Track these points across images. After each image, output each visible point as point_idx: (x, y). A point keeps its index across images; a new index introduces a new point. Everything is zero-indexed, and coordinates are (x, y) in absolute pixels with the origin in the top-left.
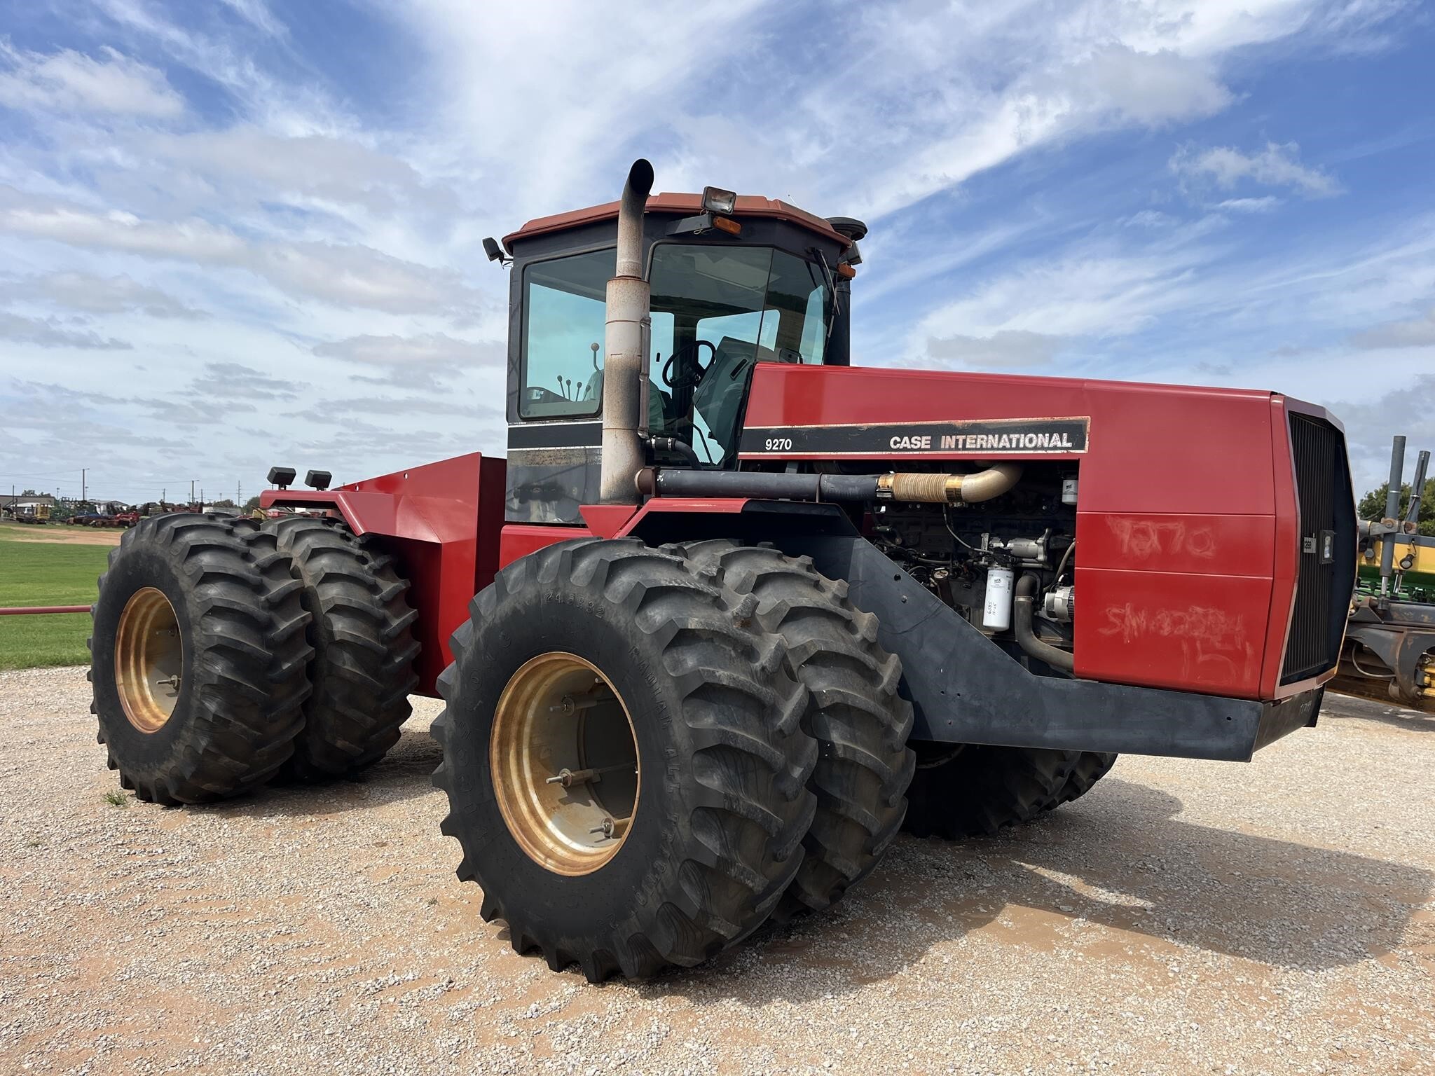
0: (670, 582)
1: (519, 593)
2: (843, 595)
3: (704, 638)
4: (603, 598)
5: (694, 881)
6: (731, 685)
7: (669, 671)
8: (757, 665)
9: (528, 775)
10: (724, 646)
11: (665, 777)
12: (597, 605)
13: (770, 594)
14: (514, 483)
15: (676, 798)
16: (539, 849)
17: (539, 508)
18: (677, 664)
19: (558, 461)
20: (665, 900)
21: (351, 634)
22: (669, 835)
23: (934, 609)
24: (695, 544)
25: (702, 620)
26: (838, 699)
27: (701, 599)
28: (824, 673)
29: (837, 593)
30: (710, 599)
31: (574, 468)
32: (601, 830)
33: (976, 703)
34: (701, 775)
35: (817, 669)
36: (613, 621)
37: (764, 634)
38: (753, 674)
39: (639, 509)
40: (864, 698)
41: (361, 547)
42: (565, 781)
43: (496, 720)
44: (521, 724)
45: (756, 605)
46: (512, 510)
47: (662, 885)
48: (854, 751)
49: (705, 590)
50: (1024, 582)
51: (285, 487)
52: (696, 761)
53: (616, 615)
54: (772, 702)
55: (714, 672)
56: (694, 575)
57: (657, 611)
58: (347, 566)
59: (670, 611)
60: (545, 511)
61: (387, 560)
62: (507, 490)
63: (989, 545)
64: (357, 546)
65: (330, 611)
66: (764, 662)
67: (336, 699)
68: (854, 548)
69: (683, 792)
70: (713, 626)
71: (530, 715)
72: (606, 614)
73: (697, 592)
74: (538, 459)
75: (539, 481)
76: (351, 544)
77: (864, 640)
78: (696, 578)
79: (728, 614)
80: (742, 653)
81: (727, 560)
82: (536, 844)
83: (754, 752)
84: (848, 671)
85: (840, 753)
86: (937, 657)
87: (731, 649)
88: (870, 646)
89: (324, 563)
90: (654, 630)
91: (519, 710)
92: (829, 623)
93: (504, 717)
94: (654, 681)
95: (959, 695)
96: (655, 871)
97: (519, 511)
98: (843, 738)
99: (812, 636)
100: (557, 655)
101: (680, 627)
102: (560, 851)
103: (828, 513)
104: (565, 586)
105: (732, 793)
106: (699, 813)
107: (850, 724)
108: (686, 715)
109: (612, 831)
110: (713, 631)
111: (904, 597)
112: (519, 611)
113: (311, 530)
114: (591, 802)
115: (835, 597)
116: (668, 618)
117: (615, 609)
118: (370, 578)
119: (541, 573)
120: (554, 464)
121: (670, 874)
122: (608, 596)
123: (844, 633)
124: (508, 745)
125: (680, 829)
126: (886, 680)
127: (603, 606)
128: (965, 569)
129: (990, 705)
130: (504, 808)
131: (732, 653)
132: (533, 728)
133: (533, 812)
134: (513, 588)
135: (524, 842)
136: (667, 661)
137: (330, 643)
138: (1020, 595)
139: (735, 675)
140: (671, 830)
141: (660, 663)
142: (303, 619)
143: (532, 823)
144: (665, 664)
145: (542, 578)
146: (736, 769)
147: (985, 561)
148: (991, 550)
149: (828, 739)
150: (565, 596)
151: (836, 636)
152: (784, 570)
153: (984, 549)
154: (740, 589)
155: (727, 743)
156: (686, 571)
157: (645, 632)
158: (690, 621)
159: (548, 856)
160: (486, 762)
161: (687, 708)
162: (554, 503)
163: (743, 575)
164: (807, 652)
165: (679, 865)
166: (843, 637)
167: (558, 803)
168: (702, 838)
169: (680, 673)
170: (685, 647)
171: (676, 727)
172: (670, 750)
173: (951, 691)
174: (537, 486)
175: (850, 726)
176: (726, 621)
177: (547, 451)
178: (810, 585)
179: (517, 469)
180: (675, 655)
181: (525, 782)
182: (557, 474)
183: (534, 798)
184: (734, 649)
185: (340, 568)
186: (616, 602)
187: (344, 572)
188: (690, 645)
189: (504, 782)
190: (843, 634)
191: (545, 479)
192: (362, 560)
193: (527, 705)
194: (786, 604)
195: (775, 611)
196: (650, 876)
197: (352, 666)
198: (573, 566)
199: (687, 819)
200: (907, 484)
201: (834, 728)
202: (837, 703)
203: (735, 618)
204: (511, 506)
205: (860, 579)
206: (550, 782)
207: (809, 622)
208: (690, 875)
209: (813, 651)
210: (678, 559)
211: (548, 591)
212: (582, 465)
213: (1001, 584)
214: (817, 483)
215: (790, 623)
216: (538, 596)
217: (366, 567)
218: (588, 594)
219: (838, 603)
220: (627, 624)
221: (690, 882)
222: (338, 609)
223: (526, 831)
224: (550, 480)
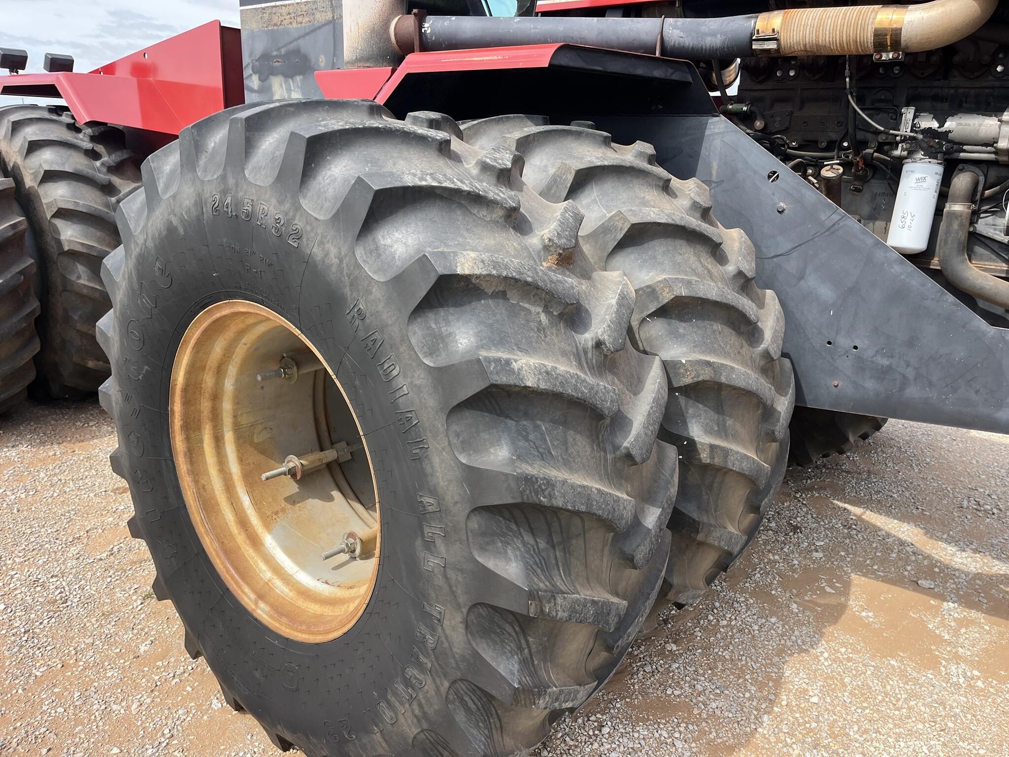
0: (421, 179)
1: (174, 197)
2: (705, 202)
3: (490, 291)
4: (298, 207)
5: (473, 706)
6: (543, 386)
7: (421, 356)
8: (587, 338)
9: (235, 468)
10: (527, 306)
11: (419, 543)
12: (289, 222)
13: (595, 201)
14: (251, 54)
15: (439, 581)
16: (248, 584)
17: (281, 86)
18: (438, 341)
19: (300, 19)
20: (425, 726)
21: (82, 244)
22: (428, 636)
23: (828, 224)
24: (475, 122)
25: (485, 256)
26: (706, 375)
27: (483, 212)
28: (681, 331)
29: (698, 199)
30: (499, 213)
31: (319, 28)
32: (342, 551)
33: (885, 362)
34: (483, 549)
35: (669, 324)
36: (317, 252)
37: (596, 275)
38: (579, 356)
39: (393, 71)
40: (743, 369)
41: (93, 139)
42: (292, 473)
43: (174, 394)
44: (216, 397)
45: (579, 220)
46: (252, 90)
47: (420, 705)
48: (726, 452)
49: (491, 195)
50: (962, 181)
51: (17, 72)
52: (475, 523)
53: (321, 243)
54: (615, 408)
55: (508, 362)
56: (471, 167)
57: (397, 235)
58: (74, 162)
59: (422, 237)
60: (289, 90)
61: (125, 156)
62: (244, 65)
63: (913, 125)
64: (87, 139)
65: (54, 216)
66: (600, 332)
67: (76, 317)
68: (707, 132)
69: (451, 574)
70: (506, 267)
71: (229, 385)
72: (304, 240)
73: (476, 199)
74: (275, 19)
75: (279, 49)
76: (81, 136)
77: (740, 274)
78: (475, 171)
79: (534, 241)
80: (561, 316)
81: (525, 145)
82: (245, 573)
83: (583, 508)
84: (718, 326)
85: (705, 456)
86: (826, 292)
87: (540, 310)
88: (744, 283)
89: (48, 159)
90: (391, 274)
91: (209, 380)
92: (688, 249)
93: (185, 390)
94: (395, 373)
95: (855, 348)
96: (408, 683)
97: (260, 91)
98: (708, 431)
99: (664, 271)
100: (242, 306)
101: (441, 271)
102: (280, 587)
103: (676, 76)
104: (237, 185)
105: (542, 585)
106: (483, 611)
107: (719, 409)
108: (455, 441)
109: (358, 551)
110: (506, 278)
111: (782, 204)
112: (176, 228)
113: (31, 120)
114: (336, 494)
115: (695, 206)
116: (418, 251)
117: (320, 231)
118: (103, 177)
119: (202, 161)
120: (294, 25)
121: (433, 693)
122: (306, 203)
123: (709, 262)
124: (199, 428)
125: (448, 632)
126: (768, 335)
127: (299, 223)
128: (861, 164)
129: (908, 366)
130: (198, 519)
131: (543, 318)
132: (237, 401)
133: (243, 522)
134: (167, 187)
135: (228, 571)
136: (417, 334)
137: (60, 254)
138: (955, 201)
139: (549, 364)
140: (433, 629)
141: (405, 339)
142: (14, 226)
143: (240, 539)
144: (413, 341)
145: (205, 171)
146: (550, 535)
147: (903, 150)
148: (916, 132)
149: (685, 434)
150: (238, 204)
151: (700, 270)
152: (615, 163)
153: (905, 130)
154: (547, 193)
155: (534, 499)
156: (455, 158)
157: (375, 277)
158: (461, 259)
159: (261, 596)
160: (168, 455)
161: (455, 427)
162: (299, 78)
163: (552, 171)
164: (657, 298)
165: (446, 684)
166: (709, 271)
167: (283, 504)
168: (487, 653)
169: (442, 360)
170: (452, 310)
171: (436, 460)
172: (427, 500)
173: (844, 342)
174: (277, 56)
175: (718, 413)
176: (530, 256)
177: (285, 6)
178: (657, 186)
179: (253, 36)
180: (434, 326)
181: (231, 479)
182: (299, 38)
183: (246, 501)
184: (546, 309)
185: (63, 164)
186: (321, 218)
187: (68, 169)
188: (461, 305)
189: (196, 482)
190: (709, 267)
191: (286, 45)
192: (93, 155)
193: (220, 371)
194: (625, 219)
195: (604, 229)
196: (400, 687)
197: (88, 280)
198: (249, 146)
199: (459, 618)
200: (806, 26)
201: (694, 416)
202: (704, 382)
203: (546, 248)
204: (251, 84)
205: (714, 178)
206: (267, 479)
207: (659, 247)
208: (467, 698)
209: (666, 297)
210: (440, 135)
211: (212, 192)
212: (328, 23)
213: (925, 185)
214: (658, 30)
215: (630, 250)
216: (199, 202)
217: (98, 163)
218: (274, 201)
219: (698, 215)
220: (341, 261)
221: (467, 709)
222: (62, 213)
223: (231, 553)
224: (291, 47)
